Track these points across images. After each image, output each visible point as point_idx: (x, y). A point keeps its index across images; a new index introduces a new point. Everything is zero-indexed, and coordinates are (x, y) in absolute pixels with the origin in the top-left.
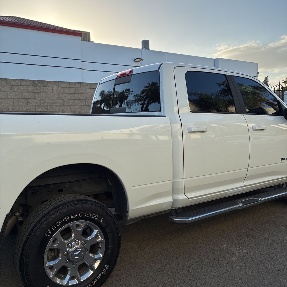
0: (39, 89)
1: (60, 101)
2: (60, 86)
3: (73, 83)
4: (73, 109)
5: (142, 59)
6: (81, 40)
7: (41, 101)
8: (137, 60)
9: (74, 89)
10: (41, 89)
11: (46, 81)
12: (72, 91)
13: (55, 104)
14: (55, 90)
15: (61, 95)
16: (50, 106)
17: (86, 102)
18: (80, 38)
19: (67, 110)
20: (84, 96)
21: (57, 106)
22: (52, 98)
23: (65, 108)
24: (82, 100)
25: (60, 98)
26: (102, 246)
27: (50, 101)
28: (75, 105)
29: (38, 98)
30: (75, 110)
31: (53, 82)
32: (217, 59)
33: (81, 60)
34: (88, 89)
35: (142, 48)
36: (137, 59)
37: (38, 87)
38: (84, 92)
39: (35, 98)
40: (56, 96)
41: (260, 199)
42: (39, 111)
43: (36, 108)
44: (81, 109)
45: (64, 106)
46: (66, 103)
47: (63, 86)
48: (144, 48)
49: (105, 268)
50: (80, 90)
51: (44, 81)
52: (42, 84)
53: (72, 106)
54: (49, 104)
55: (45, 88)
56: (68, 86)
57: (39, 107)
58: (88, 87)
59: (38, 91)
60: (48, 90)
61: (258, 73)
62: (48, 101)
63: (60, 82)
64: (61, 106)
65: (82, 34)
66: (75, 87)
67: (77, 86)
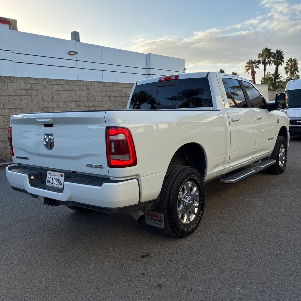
0: (7, 85)
1: (28, 98)
2: (27, 82)
3: (40, 79)
4: (41, 106)
5: (77, 52)
6: (10, 29)
7: (9, 98)
8: (71, 53)
9: (41, 85)
10: (9, 85)
11: (13, 77)
12: (40, 87)
13: (23, 100)
14: (23, 86)
15: (29, 92)
16: (18, 103)
17: (53, 98)
18: (8, 26)
19: (35, 107)
20: (51, 92)
21: (26, 103)
22: (20, 95)
23: (33, 105)
24: (49, 97)
25: (28, 95)
26: (198, 199)
27: (19, 98)
28: (43, 101)
29: (5, 95)
30: (43, 107)
31: (21, 77)
32: (148, 54)
33: (11, 51)
34: (54, 86)
35: (72, 40)
36: (71, 51)
37: (5, 83)
38: (50, 88)
39: (4, 95)
40: (24, 92)
41: (262, 167)
42: (7, 108)
43: (5, 105)
44: (48, 106)
45: (32, 103)
46: (34, 99)
47: (31, 82)
48: (74, 40)
49: (201, 213)
50: (46, 86)
51: (11, 77)
52: (10, 79)
53: (39, 103)
54: (17, 101)
55: (13, 84)
56: (35, 82)
57: (7, 104)
58: (54, 83)
59: (5, 87)
60: (16, 86)
61: (185, 69)
62: (16, 98)
63: (27, 78)
64: (30, 103)
65: (11, 22)
66: (42, 83)
67: (44, 82)
